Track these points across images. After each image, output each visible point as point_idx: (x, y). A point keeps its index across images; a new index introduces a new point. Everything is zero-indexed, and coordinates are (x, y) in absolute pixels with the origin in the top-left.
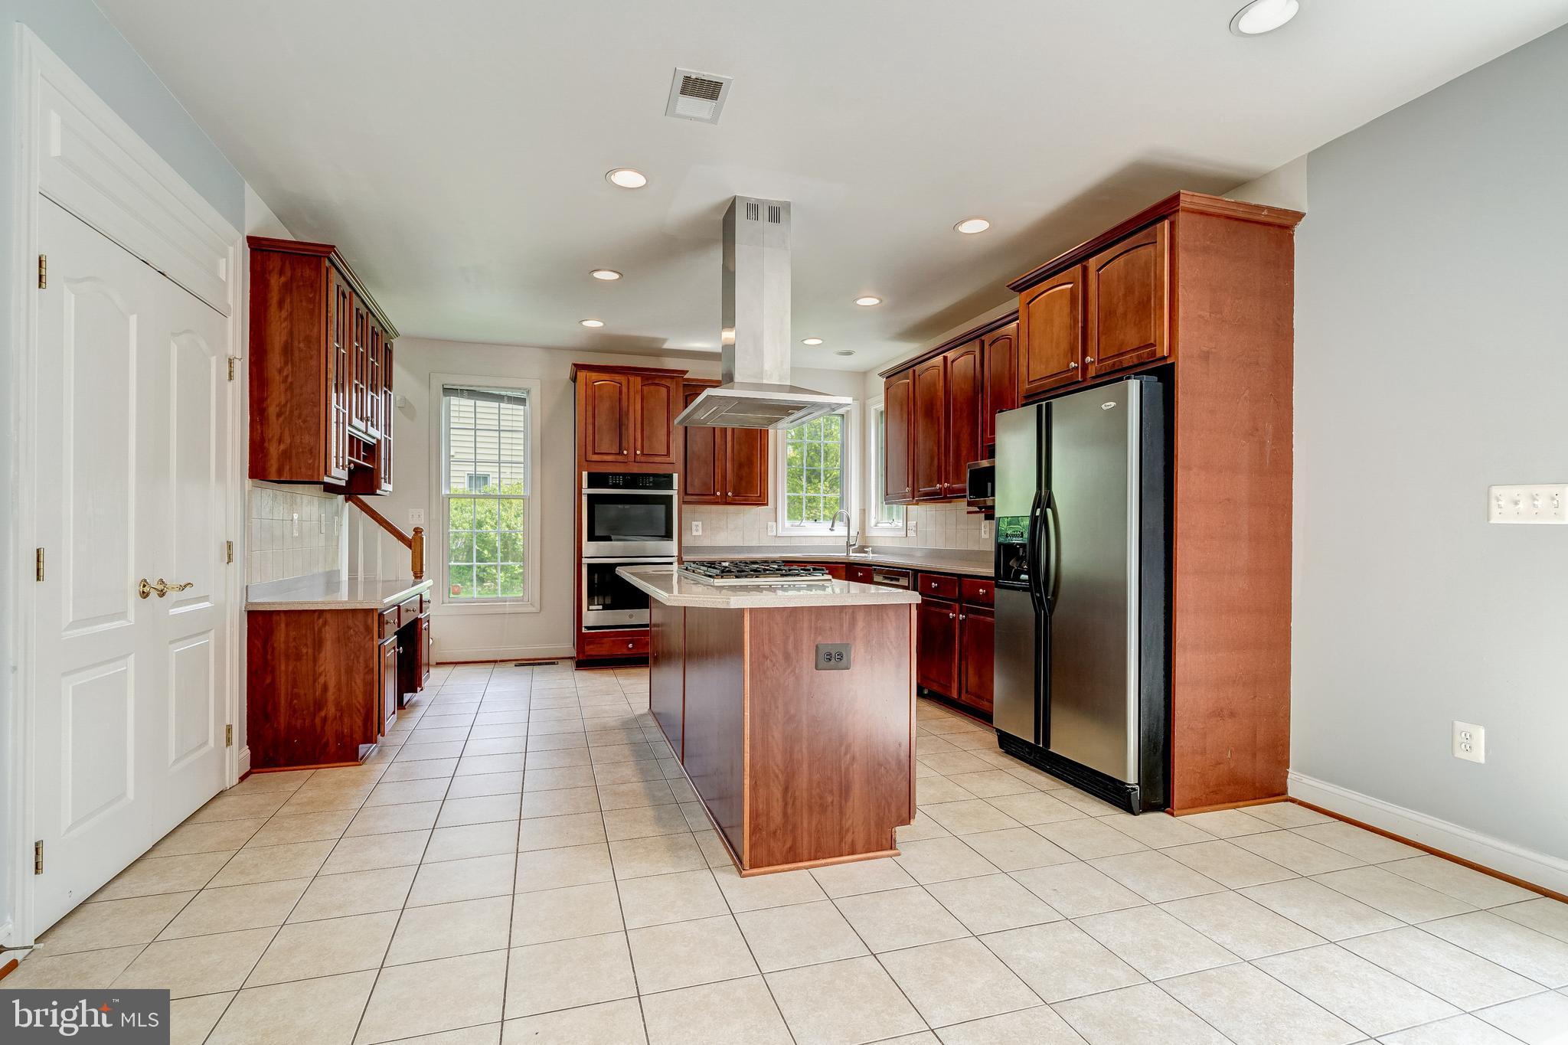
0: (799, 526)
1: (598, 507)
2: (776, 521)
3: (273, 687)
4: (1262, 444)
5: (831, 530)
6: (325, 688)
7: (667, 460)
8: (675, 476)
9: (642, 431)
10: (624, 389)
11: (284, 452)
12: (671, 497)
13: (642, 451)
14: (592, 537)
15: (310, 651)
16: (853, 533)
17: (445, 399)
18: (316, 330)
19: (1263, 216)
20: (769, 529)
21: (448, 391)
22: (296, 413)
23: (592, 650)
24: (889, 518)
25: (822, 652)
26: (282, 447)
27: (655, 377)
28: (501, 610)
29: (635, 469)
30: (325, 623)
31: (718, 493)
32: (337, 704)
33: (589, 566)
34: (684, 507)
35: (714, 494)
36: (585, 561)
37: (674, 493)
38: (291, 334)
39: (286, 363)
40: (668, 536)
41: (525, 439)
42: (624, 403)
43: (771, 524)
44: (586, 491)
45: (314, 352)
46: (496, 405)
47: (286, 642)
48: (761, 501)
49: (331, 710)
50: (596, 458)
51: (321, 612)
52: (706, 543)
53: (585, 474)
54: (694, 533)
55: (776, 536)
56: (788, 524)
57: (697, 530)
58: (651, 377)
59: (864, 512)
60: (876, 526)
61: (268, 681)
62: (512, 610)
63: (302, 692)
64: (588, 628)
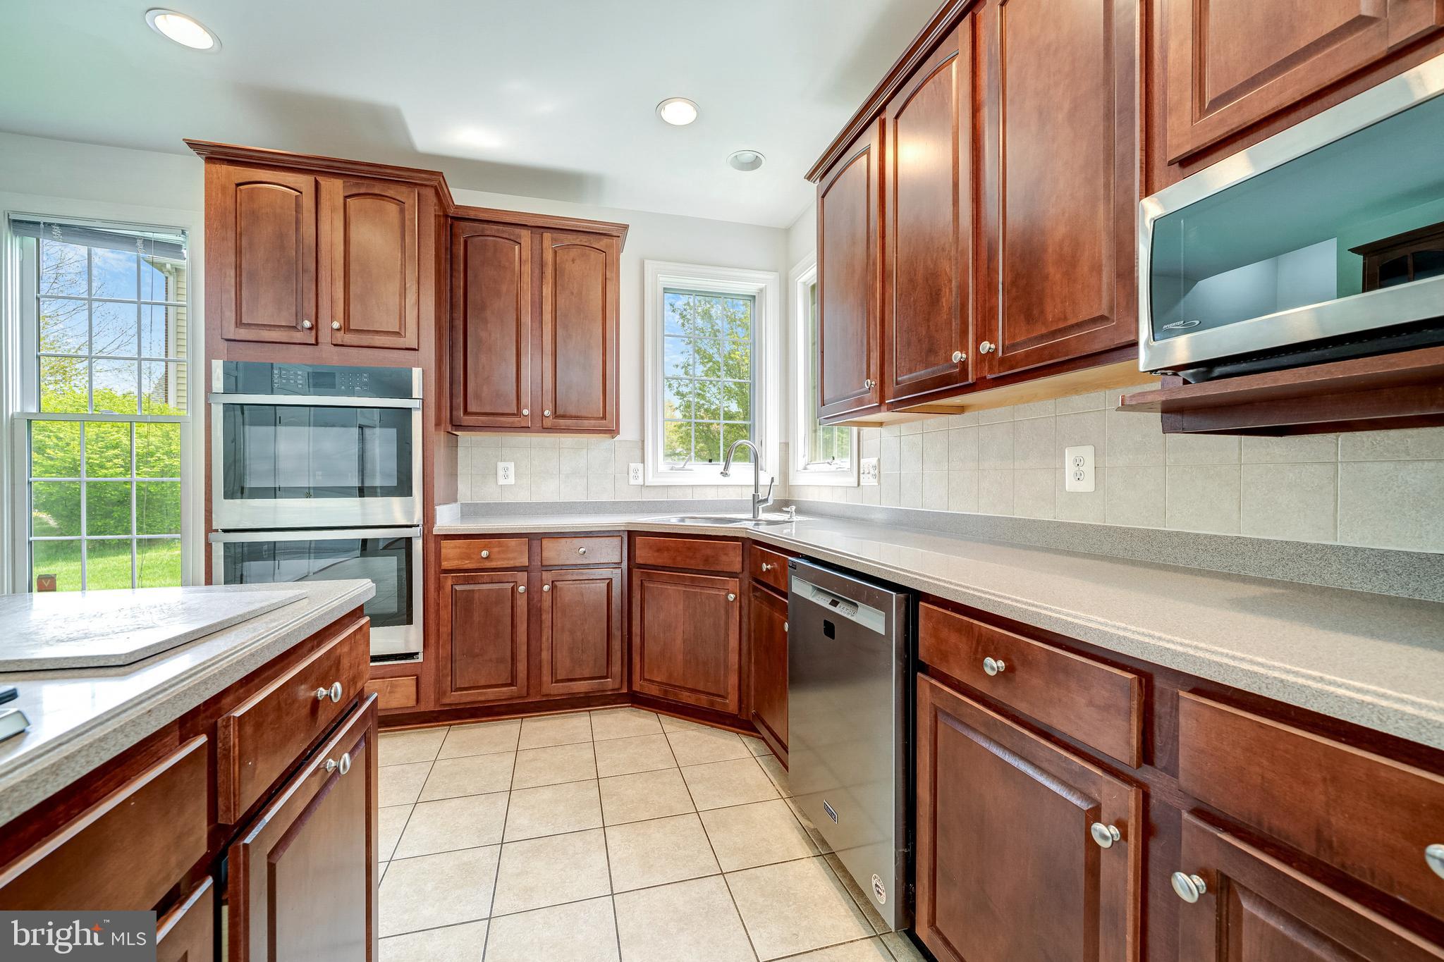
0: (683, 469)
2: (643, 462)
5: (724, 474)
8: (417, 373)
16: (764, 479)
20: (632, 474)
24: (826, 456)
27: (372, 183)
29: (333, 359)
31: (526, 412)
37: (416, 405)
43: (635, 465)
44: (220, 398)
48: (610, 426)
50: (244, 334)
52: (522, 497)
53: (218, 366)
54: (501, 481)
55: (643, 486)
56: (663, 465)
57: (506, 477)
59: (785, 446)
60: (805, 469)
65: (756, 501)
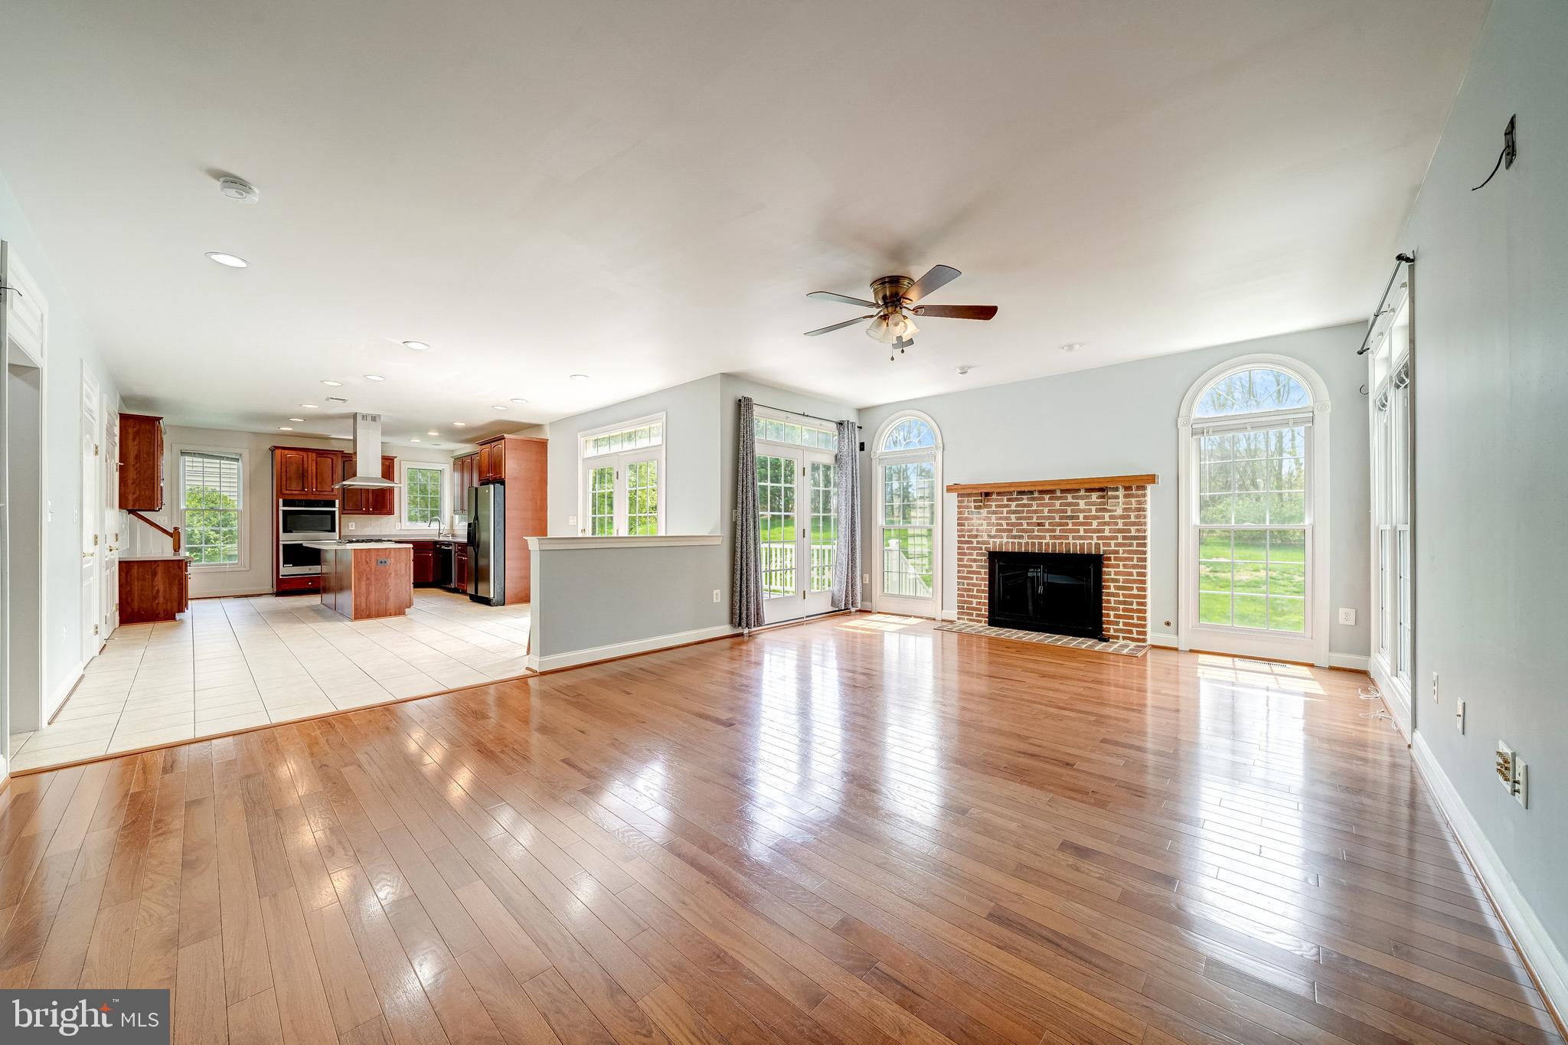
0: (413, 524)
1: (289, 518)
2: (400, 522)
3: (130, 592)
4: (536, 503)
5: (429, 526)
6: (158, 591)
7: (332, 493)
8: (337, 502)
9: (316, 479)
10: (305, 459)
11: (136, 498)
12: (334, 511)
13: (316, 488)
14: (285, 531)
15: (150, 577)
17: (182, 458)
18: (152, 450)
19: (535, 440)
21: (183, 453)
22: (142, 482)
23: (287, 587)
25: (379, 561)
26: (135, 496)
27: (323, 454)
28: (223, 570)
29: (312, 498)
30: (158, 565)
32: (164, 597)
33: (283, 545)
34: (342, 516)
35: (362, 509)
36: (280, 542)
37: (336, 509)
38: (139, 451)
39: (137, 463)
40: (333, 530)
41: (238, 478)
42: (306, 466)
43: (398, 524)
44: (281, 508)
45: (151, 459)
46: (218, 461)
47: (138, 573)
48: (391, 512)
49: (161, 600)
50: (287, 492)
51: (155, 561)
52: (357, 533)
53: (281, 501)
54: (349, 527)
55: (401, 529)
56: (408, 524)
57: (351, 526)
58: (321, 453)
61: (128, 589)
62: (230, 570)
63: (146, 593)
64: (282, 576)
65: (440, 534)
